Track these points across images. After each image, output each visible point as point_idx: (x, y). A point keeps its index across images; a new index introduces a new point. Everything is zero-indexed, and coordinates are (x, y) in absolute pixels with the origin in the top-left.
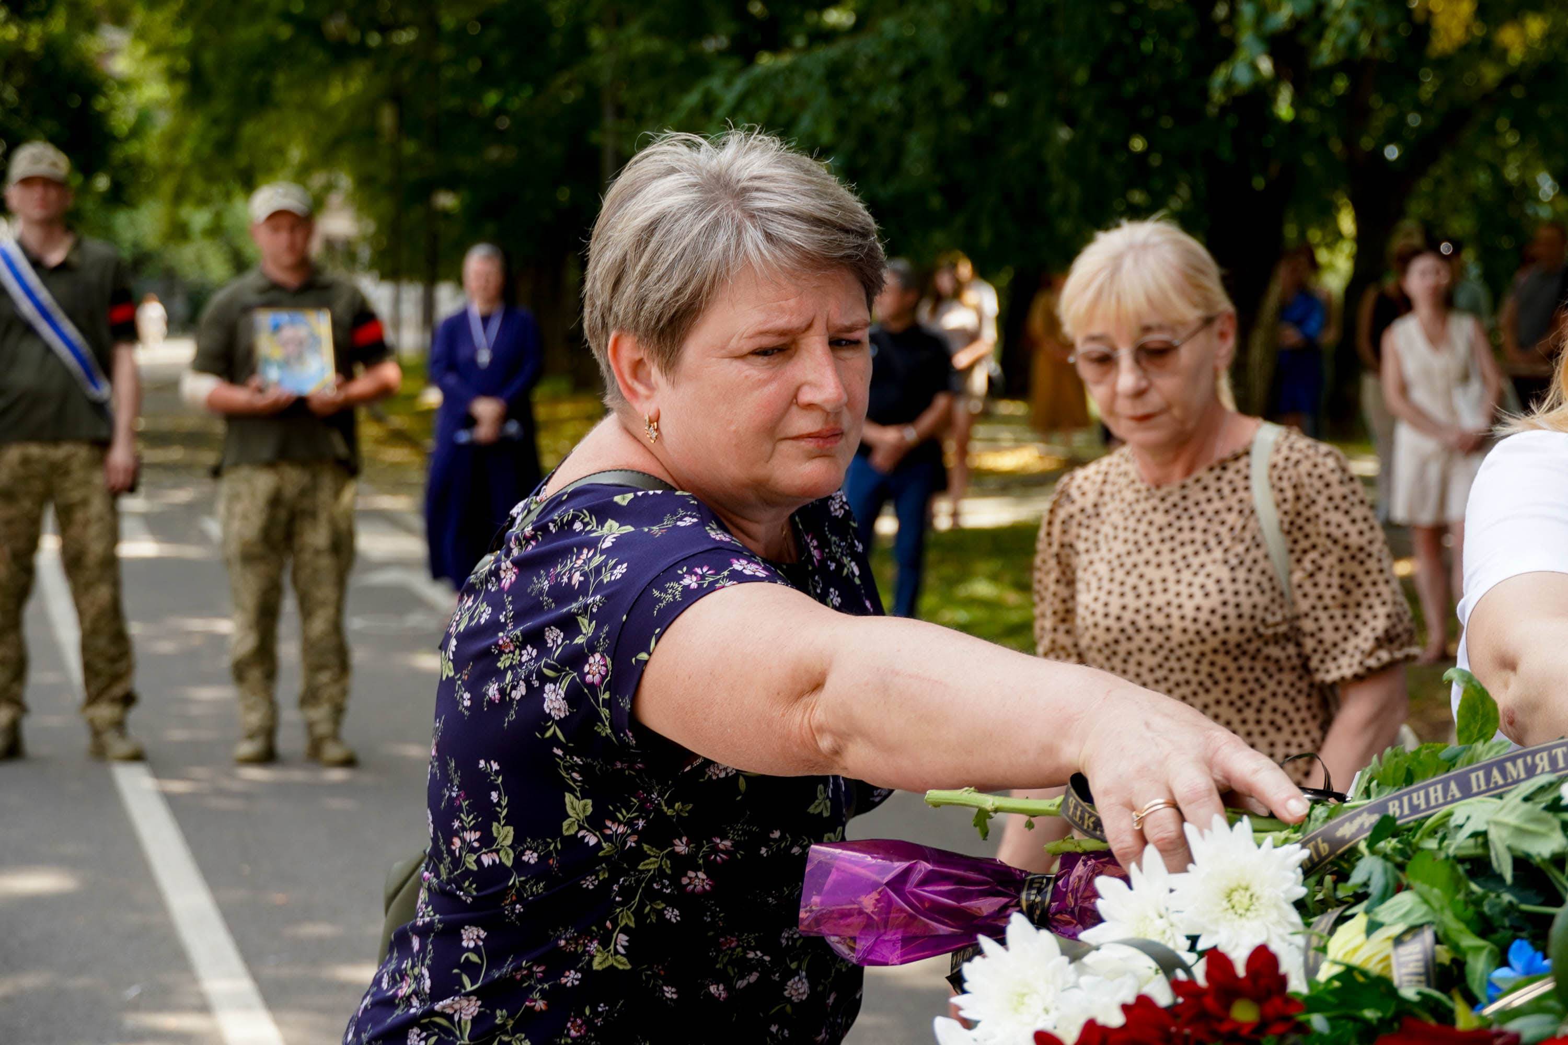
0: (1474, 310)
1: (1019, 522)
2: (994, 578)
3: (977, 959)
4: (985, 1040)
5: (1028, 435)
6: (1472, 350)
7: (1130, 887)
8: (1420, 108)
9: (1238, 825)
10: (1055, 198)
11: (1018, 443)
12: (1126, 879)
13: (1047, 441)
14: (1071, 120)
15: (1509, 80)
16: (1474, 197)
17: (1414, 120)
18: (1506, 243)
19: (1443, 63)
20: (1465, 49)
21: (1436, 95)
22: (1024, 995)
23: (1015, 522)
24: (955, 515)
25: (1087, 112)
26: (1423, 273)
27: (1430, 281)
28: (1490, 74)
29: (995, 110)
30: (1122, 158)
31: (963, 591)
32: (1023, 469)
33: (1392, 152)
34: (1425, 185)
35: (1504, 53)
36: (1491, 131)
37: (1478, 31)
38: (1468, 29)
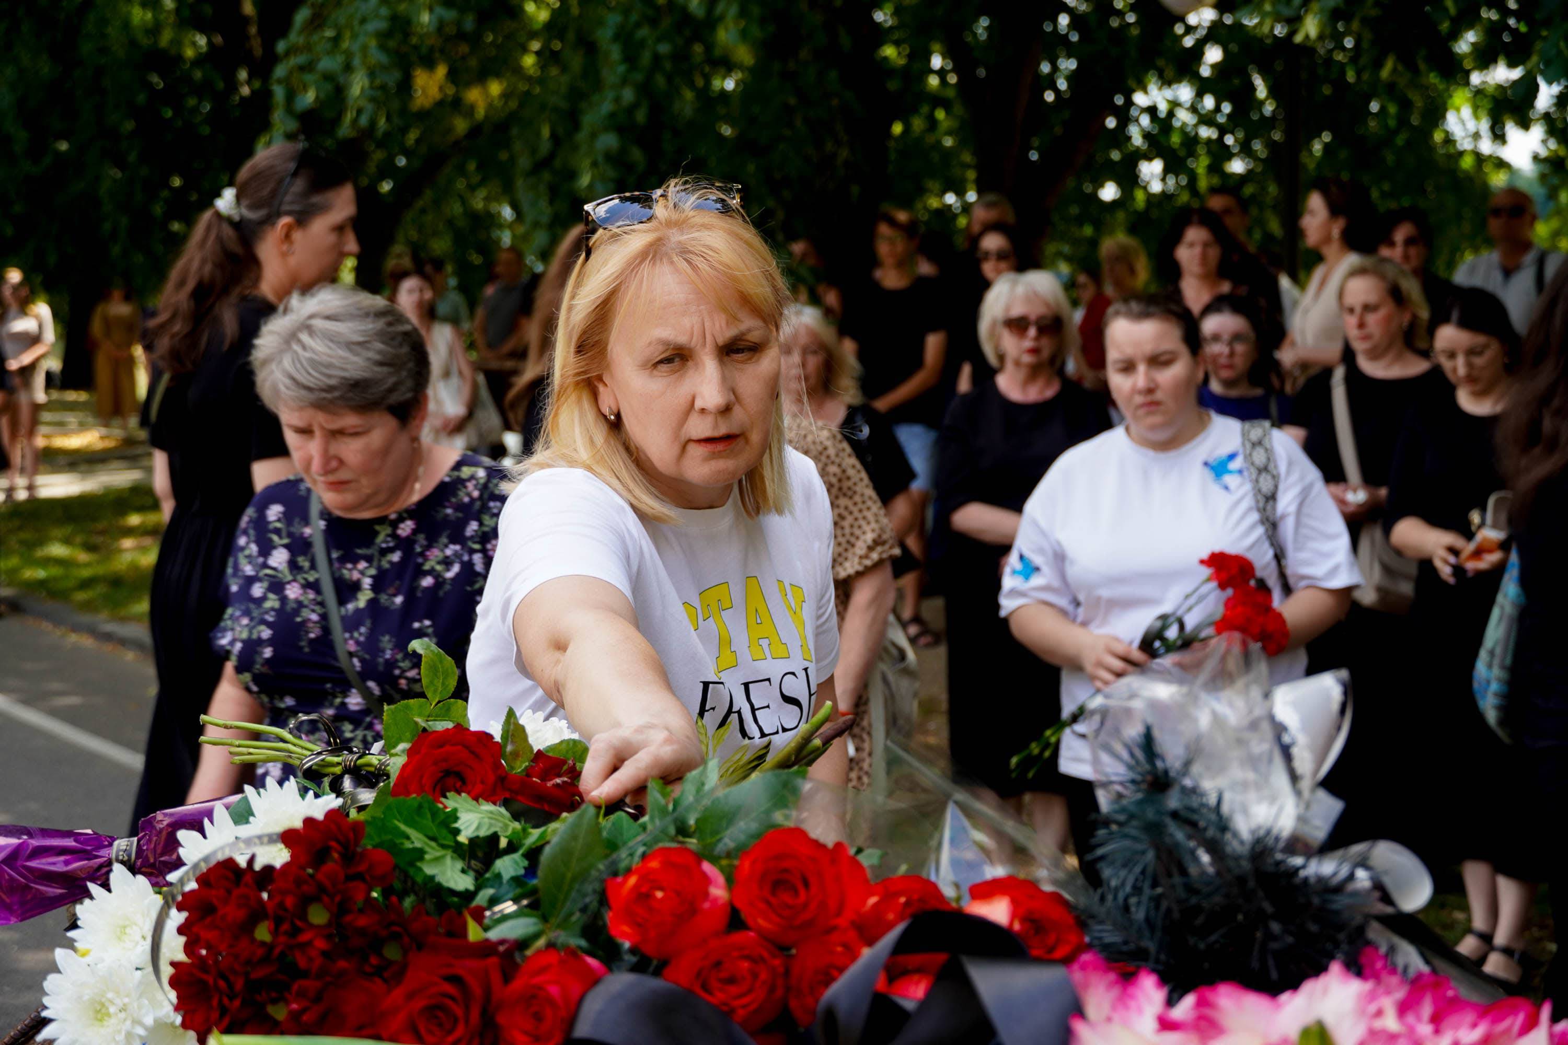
0: (454, 320)
1: (85, 492)
2: (67, 541)
3: (87, 901)
4: (96, 964)
5: (90, 420)
6: (451, 351)
7: (205, 837)
8: (407, 153)
9: (286, 784)
10: (107, 226)
11: (83, 427)
12: (202, 831)
13: (106, 425)
14: (121, 163)
15: (475, 131)
16: (450, 223)
17: (402, 161)
18: (476, 259)
19: (423, 115)
20: (440, 104)
21: (418, 141)
22: (125, 927)
23: (82, 492)
24: (31, 488)
25: (132, 157)
26: (410, 291)
27: (415, 297)
28: (461, 126)
29: (58, 153)
30: (165, 193)
31: (40, 553)
32: (87, 447)
33: (386, 187)
34: (409, 216)
35: (472, 108)
36: (461, 170)
37: (451, 91)
38: (441, 88)
